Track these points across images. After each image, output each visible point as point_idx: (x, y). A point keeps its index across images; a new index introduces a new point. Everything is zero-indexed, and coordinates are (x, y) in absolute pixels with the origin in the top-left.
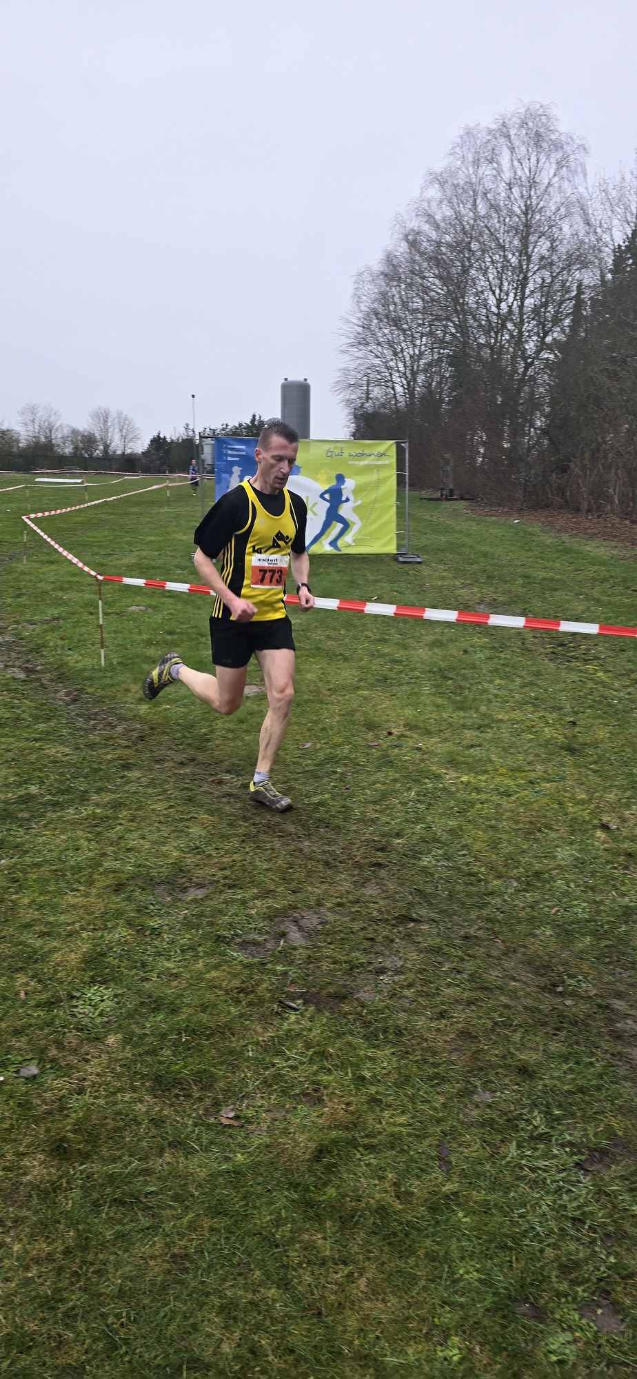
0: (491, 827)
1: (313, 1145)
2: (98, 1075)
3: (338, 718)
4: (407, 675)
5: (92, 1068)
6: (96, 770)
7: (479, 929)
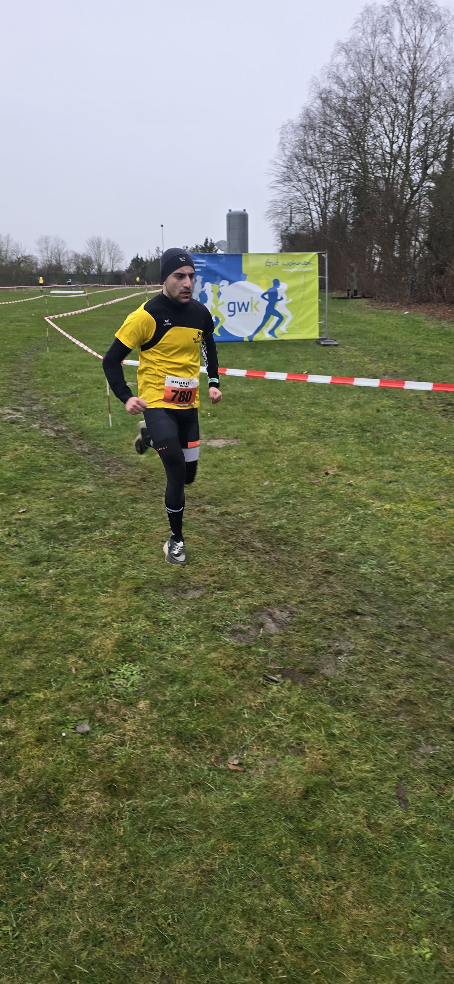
0: (412, 543)
1: (301, 787)
2: (134, 731)
3: (286, 463)
4: (335, 429)
5: (129, 726)
6: (113, 503)
7: (410, 620)
